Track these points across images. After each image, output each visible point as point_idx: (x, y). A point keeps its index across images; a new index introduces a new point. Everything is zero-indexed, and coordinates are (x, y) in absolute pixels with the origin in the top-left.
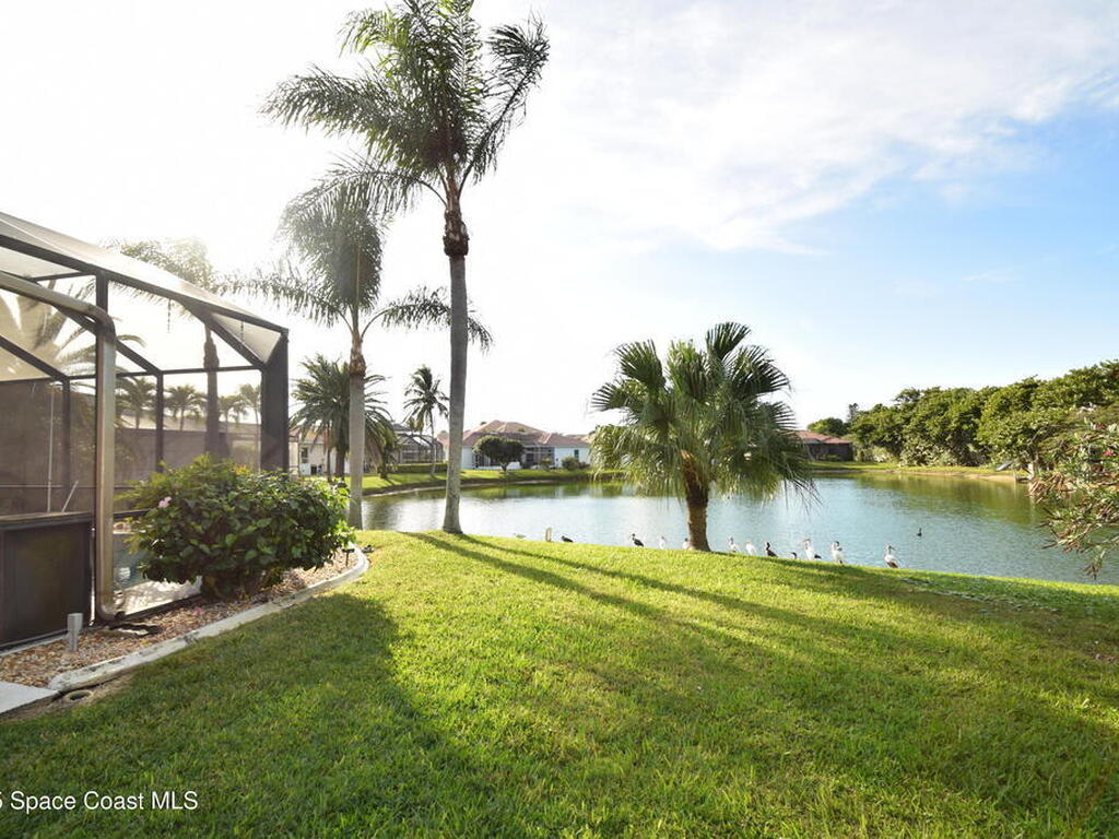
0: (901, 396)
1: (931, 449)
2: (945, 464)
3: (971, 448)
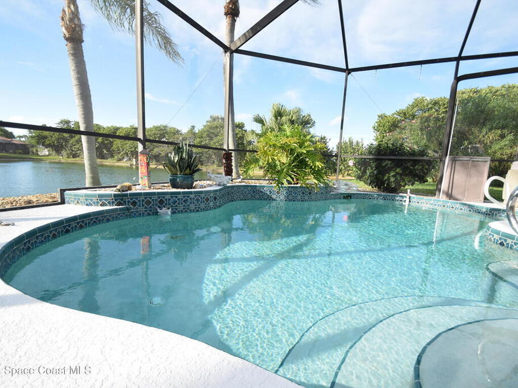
3: (105, 151)
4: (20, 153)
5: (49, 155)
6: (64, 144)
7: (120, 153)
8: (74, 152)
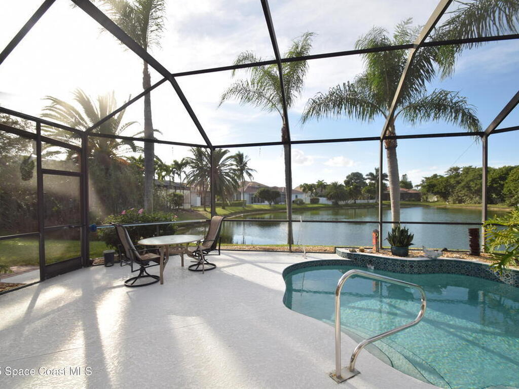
0: (450, 170)
1: (467, 196)
2: (475, 203)
3: (494, 196)
4: (413, 201)
5: (437, 201)
6: (451, 190)
7: (514, 196)
8: (460, 198)
